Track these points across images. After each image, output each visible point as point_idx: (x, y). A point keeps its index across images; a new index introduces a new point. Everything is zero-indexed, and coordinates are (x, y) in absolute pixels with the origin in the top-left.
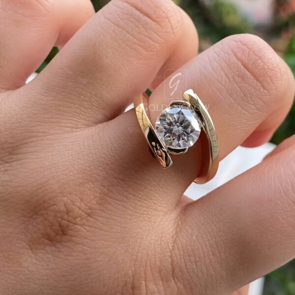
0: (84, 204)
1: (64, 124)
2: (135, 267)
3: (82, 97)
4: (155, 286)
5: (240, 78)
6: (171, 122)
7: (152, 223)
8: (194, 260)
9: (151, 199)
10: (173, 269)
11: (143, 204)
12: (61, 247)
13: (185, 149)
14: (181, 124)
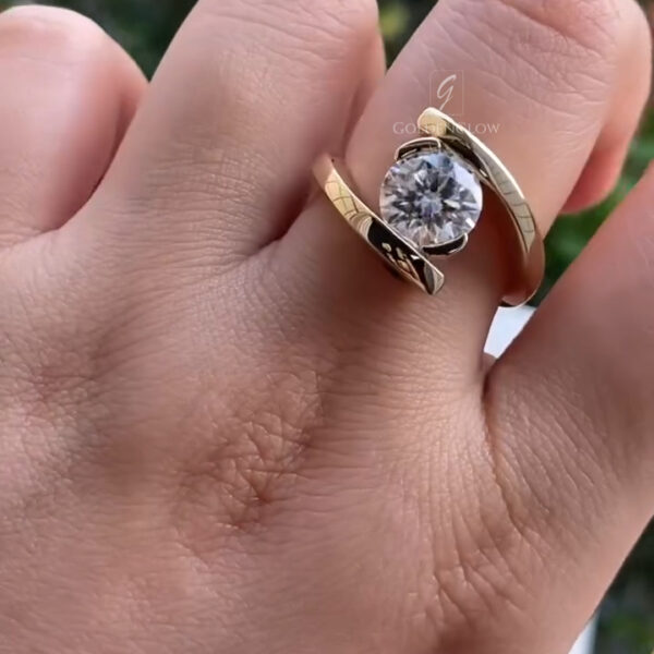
0: (291, 424)
1: (196, 260)
2: (433, 528)
3: (222, 190)
4: (478, 551)
5: (527, 45)
6: (410, 192)
7: (445, 421)
8: (545, 472)
9: (429, 371)
10: (510, 506)
11: (415, 385)
12: (265, 529)
13: (462, 240)
14: (434, 189)
